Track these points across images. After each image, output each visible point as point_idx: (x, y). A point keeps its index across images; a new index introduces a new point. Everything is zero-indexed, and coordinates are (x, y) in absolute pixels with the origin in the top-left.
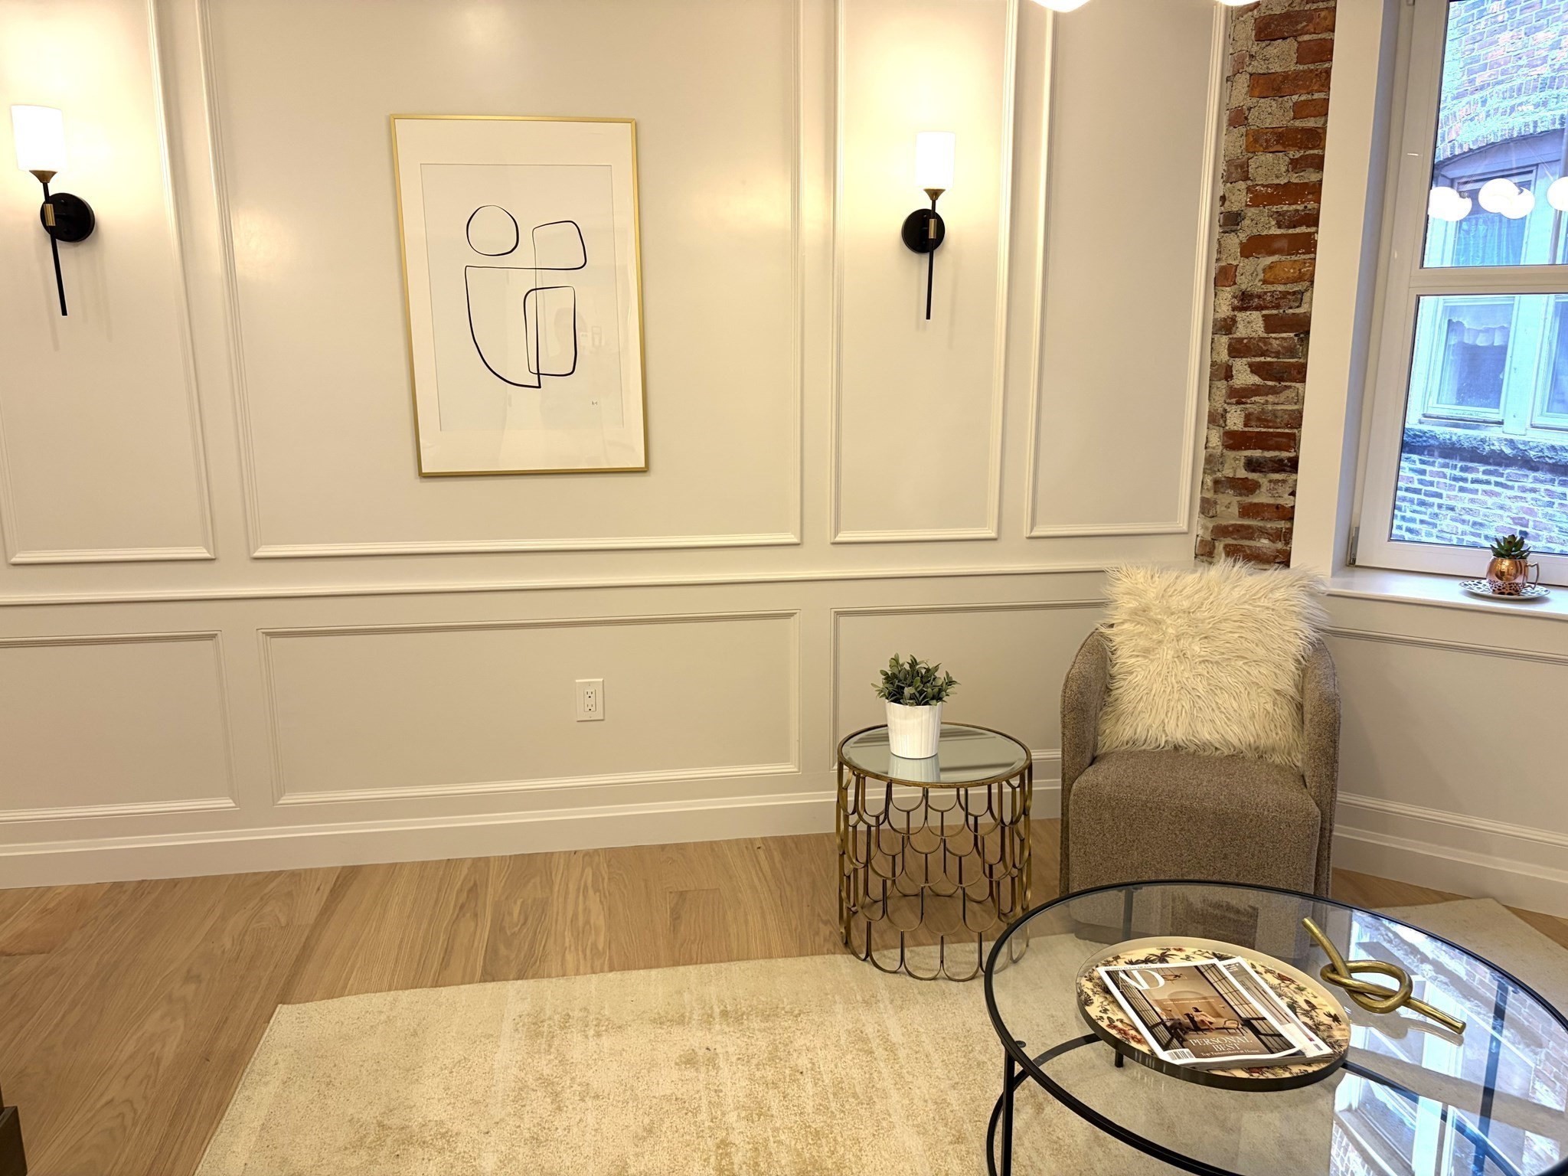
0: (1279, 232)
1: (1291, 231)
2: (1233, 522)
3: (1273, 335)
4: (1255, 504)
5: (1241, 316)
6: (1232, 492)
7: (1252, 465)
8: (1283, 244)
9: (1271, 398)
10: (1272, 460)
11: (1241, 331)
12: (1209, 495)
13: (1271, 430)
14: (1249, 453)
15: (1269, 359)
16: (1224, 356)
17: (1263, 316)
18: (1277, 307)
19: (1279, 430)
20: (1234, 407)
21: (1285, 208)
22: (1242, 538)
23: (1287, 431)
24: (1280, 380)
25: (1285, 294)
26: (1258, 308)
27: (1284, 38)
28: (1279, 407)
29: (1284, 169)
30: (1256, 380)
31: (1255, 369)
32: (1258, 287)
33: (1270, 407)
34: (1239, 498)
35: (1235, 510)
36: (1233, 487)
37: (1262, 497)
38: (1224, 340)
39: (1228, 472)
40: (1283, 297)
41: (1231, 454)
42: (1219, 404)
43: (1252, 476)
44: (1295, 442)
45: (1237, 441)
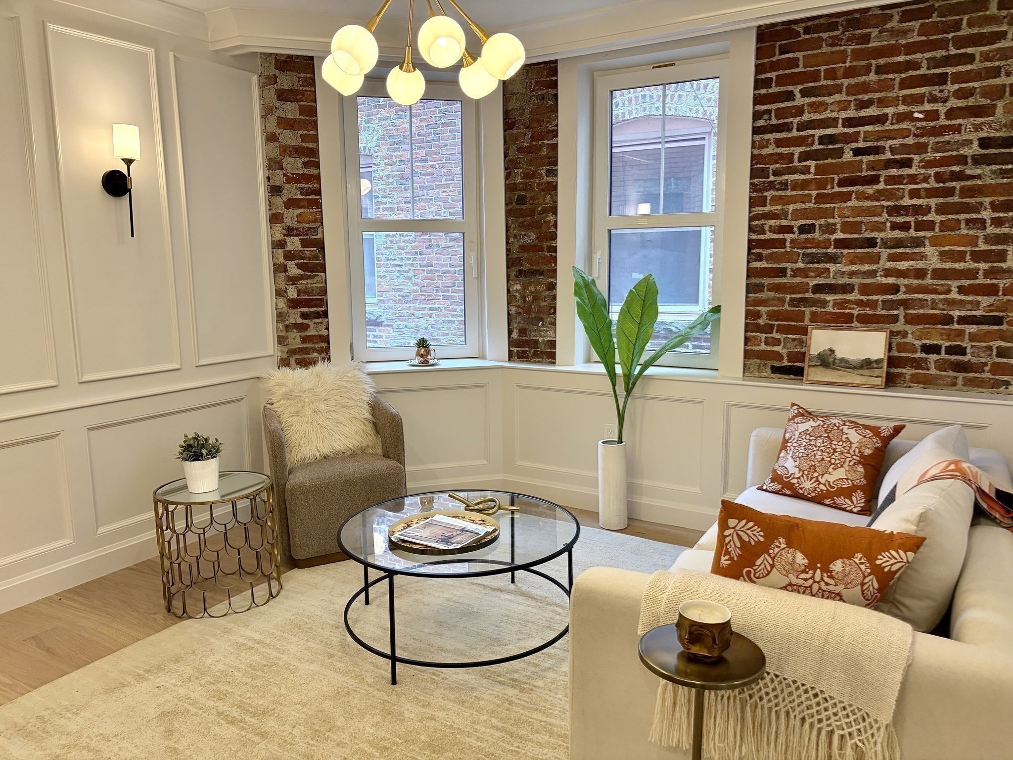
0: (302, 197)
1: (308, 197)
2: (298, 346)
3: (306, 249)
4: (310, 336)
5: (288, 239)
6: (295, 331)
7: (304, 316)
8: (305, 203)
9: (309, 281)
10: (314, 312)
11: (290, 247)
12: (283, 334)
13: (311, 297)
14: (302, 310)
15: (306, 261)
16: (281, 260)
17: (300, 239)
18: (306, 235)
19: (315, 297)
20: (291, 286)
21: (304, 185)
22: (304, 354)
23: (318, 297)
24: (312, 272)
25: (309, 228)
26: (297, 235)
27: (292, 102)
28: (314, 285)
29: (300, 166)
30: (300, 272)
31: (299, 266)
32: (295, 225)
33: (309, 286)
34: (300, 334)
35: (298, 340)
36: (296, 328)
37: (311, 332)
38: (280, 251)
39: (292, 321)
40: (309, 230)
41: (292, 311)
42: (282, 285)
43: (305, 321)
44: (323, 302)
45: (294, 304)
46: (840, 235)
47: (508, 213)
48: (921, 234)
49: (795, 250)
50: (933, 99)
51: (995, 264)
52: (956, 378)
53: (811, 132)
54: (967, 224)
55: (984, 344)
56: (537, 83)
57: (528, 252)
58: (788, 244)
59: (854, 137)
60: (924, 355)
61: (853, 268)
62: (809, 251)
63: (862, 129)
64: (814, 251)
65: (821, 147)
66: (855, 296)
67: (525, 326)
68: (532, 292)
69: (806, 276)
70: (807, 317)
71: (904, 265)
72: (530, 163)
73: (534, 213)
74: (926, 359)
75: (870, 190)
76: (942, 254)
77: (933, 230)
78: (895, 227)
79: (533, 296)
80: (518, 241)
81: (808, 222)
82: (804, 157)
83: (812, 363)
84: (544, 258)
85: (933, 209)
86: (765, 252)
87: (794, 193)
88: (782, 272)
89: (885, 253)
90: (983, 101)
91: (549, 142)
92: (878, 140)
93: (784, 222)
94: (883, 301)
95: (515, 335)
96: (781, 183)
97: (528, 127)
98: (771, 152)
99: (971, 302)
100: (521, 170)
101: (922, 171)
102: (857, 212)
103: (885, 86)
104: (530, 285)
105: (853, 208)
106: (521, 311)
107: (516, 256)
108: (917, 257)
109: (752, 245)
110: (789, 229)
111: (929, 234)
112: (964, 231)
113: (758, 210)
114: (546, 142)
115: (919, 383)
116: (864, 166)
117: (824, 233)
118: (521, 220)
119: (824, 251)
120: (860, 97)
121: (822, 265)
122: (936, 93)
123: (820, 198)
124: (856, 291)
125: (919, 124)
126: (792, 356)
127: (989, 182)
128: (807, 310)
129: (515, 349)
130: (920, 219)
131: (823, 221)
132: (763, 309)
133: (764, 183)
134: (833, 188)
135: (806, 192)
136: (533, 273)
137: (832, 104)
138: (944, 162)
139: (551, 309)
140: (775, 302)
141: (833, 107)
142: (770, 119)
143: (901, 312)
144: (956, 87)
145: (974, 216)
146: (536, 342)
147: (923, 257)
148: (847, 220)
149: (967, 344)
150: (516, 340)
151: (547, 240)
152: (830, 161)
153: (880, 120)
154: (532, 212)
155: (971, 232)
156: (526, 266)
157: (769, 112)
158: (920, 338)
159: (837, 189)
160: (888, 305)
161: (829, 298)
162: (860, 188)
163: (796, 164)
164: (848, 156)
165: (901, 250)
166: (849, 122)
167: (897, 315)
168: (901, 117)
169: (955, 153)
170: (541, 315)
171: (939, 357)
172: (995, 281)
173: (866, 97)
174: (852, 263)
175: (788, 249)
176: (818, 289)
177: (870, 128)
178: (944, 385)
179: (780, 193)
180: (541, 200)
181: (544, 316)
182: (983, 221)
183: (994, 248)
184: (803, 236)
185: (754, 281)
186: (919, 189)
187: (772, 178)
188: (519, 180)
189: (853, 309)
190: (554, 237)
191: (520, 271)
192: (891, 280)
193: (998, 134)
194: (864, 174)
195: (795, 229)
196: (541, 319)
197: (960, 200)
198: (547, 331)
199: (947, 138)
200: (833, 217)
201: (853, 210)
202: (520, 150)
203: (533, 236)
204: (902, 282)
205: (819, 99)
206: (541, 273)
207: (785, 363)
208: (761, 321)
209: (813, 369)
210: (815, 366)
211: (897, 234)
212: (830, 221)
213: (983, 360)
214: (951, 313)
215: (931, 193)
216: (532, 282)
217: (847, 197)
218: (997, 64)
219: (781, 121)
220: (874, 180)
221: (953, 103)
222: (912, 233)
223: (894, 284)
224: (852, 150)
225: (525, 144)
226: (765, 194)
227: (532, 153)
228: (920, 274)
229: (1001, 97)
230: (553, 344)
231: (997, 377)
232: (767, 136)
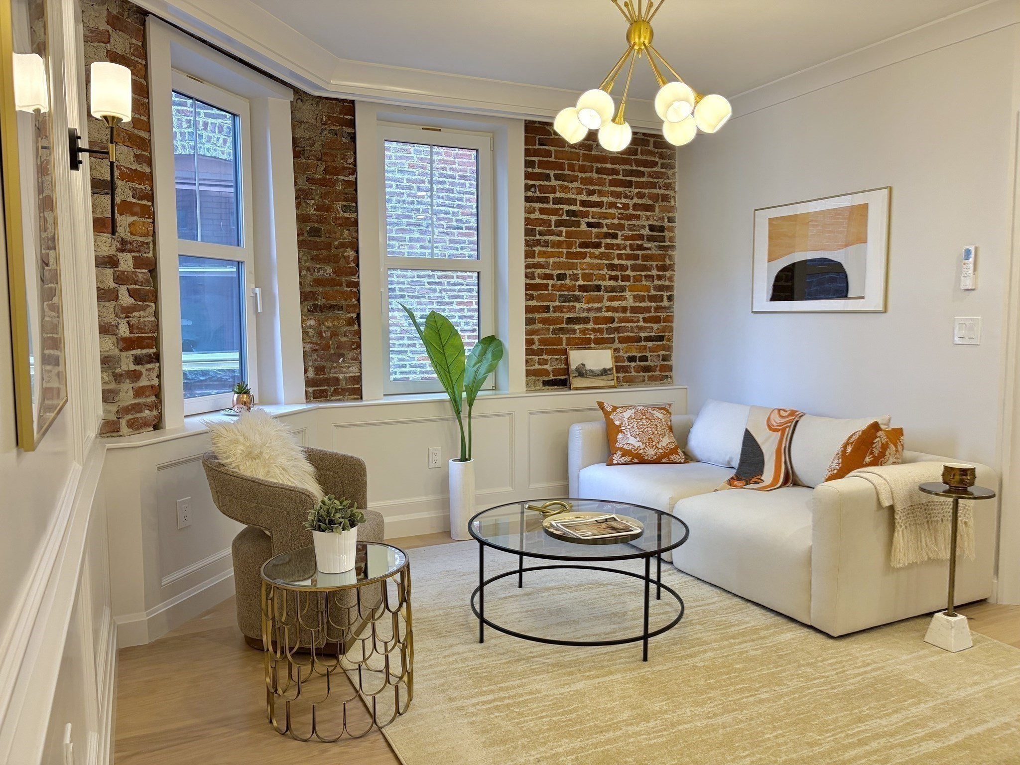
0: (135, 201)
1: (140, 202)
2: (130, 403)
3: (138, 270)
4: (142, 387)
5: (120, 255)
6: (128, 381)
7: (138, 361)
8: (137, 209)
9: (142, 313)
10: (146, 355)
11: (121, 266)
12: (112, 386)
13: (143, 335)
14: (134, 352)
15: (137, 287)
16: (110, 283)
17: (133, 257)
18: (139, 251)
19: (147, 335)
20: (123, 320)
21: (137, 186)
22: (136, 413)
23: (150, 335)
24: (144, 301)
25: (143, 243)
26: (131, 251)
28: (146, 319)
29: (132, 159)
30: (131, 300)
31: (131, 293)
32: (129, 237)
33: (142, 319)
34: (132, 385)
35: (131, 393)
36: (129, 377)
37: (143, 382)
38: (109, 272)
39: (124, 368)
40: (142, 246)
41: (124, 354)
42: (111, 318)
43: (138, 368)
44: (155, 342)
45: (128, 344)
46: (581, 282)
47: (301, 244)
48: (624, 283)
49: (555, 292)
50: (626, 197)
51: (658, 304)
52: (644, 376)
53: (561, 206)
54: (645, 278)
55: (656, 354)
56: (329, 117)
57: (324, 286)
58: (550, 288)
59: (585, 215)
60: (629, 364)
61: (590, 306)
62: (563, 293)
63: (591, 209)
64: (566, 293)
65: (568, 218)
66: (590, 326)
67: (323, 363)
68: (329, 328)
69: (562, 312)
70: (564, 341)
71: (616, 304)
72: (324, 196)
73: (331, 246)
74: (630, 365)
75: (597, 252)
76: (634, 296)
77: (629, 281)
78: (612, 278)
79: (332, 332)
80: (311, 274)
81: (562, 272)
82: (559, 223)
83: (574, 375)
84: (343, 292)
85: (629, 268)
86: (535, 293)
87: (553, 250)
88: (547, 309)
89: (606, 295)
90: (650, 202)
91: (345, 178)
92: (599, 218)
93: (548, 271)
94: (607, 329)
95: (311, 374)
96: (544, 241)
97: (320, 160)
98: (537, 217)
99: (648, 327)
100: (313, 202)
101: (623, 242)
102: (592, 266)
103: (601, 183)
104: (327, 321)
105: (589, 264)
106: (317, 347)
107: (309, 290)
108: (623, 299)
109: (528, 287)
110: (549, 277)
111: (628, 284)
112: (644, 283)
113: (530, 261)
114: (342, 178)
115: (627, 382)
116: (593, 235)
117: (572, 280)
118: (315, 252)
119: (572, 293)
120: (588, 187)
121: (571, 304)
122: (627, 192)
123: (570, 255)
124: (591, 322)
125: (620, 211)
126: (556, 372)
127: (655, 252)
128: (564, 337)
129: (311, 389)
130: (623, 273)
131: (570, 272)
132: (536, 338)
133: (533, 240)
134: (576, 248)
135: (561, 250)
136: (331, 307)
137: (572, 188)
138: (633, 238)
139: (353, 344)
140: (543, 332)
141: (574, 191)
142: (535, 192)
143: (615, 335)
144: (637, 190)
145: (649, 273)
146: (337, 379)
147: (625, 299)
148: (585, 271)
149: (648, 354)
150: (313, 379)
151: (346, 275)
152: (573, 229)
153: (599, 205)
154: (328, 246)
155: (647, 283)
156: (321, 301)
157: (534, 186)
158: (627, 352)
159: (578, 250)
160: (610, 331)
161: (577, 327)
162: (592, 250)
163: (553, 228)
164: (584, 227)
165: (614, 294)
166: (584, 203)
167: (614, 337)
168: (612, 205)
169: (638, 233)
170: (342, 351)
171: (635, 364)
172: (659, 314)
173: (592, 188)
174: (589, 302)
175: (550, 292)
176: (570, 321)
177: (594, 209)
178: (639, 382)
179: (544, 249)
180: (338, 235)
181: (345, 352)
182: (652, 276)
183: (658, 293)
184: (560, 282)
185: (530, 315)
186: (622, 254)
187: (538, 237)
188: (311, 212)
189: (591, 334)
190: (355, 271)
191: (315, 306)
192: (609, 314)
193: (657, 224)
194: (593, 241)
195: (555, 277)
196: (342, 355)
197: (642, 263)
198: (349, 367)
199: (634, 222)
200: (577, 269)
201: (588, 265)
202: (310, 180)
203: (329, 270)
204: (616, 315)
205: (566, 183)
206: (340, 308)
207: (552, 377)
208: (535, 347)
209: (575, 379)
210: (575, 376)
211: (612, 283)
212: (575, 272)
213: (656, 364)
214: (641, 335)
215: (629, 257)
216: (329, 317)
217: (583, 256)
218: (655, 180)
219: (542, 195)
220: (598, 245)
221: (636, 200)
222: (620, 283)
223: (611, 317)
224: (586, 223)
225: (317, 176)
226: (534, 249)
227: (326, 186)
228: (624, 309)
229: (657, 201)
230: (358, 379)
231: (663, 374)
232: (534, 205)
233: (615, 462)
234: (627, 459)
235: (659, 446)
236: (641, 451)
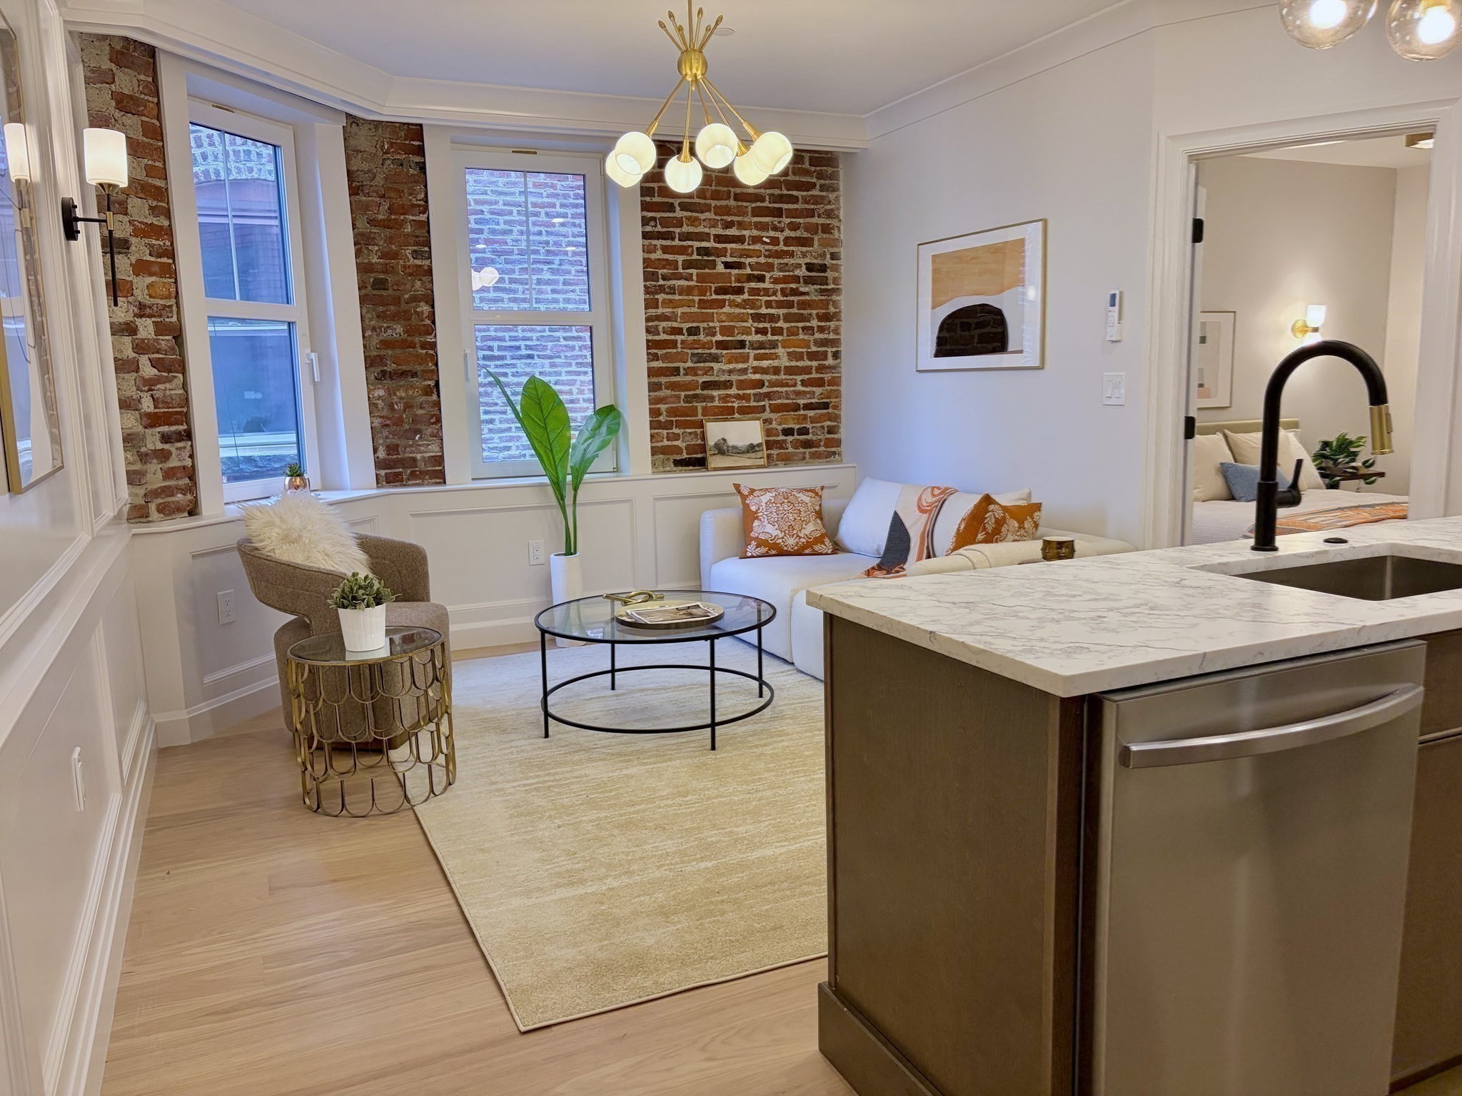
0: (153, 259)
1: (159, 260)
2: (159, 485)
3: (160, 337)
4: (172, 468)
5: (138, 321)
6: (155, 461)
7: (166, 438)
8: (155, 269)
9: (168, 385)
10: (175, 432)
11: (142, 334)
12: (138, 467)
13: (171, 410)
14: (161, 429)
15: (161, 356)
16: (129, 353)
17: (153, 322)
18: (160, 316)
19: (175, 410)
20: (146, 394)
21: (154, 242)
22: (168, 496)
23: (179, 410)
24: (170, 371)
25: (165, 307)
26: (150, 316)
27: (133, 114)
28: (173, 392)
29: (147, 212)
30: (155, 371)
31: (154, 363)
32: (148, 301)
33: (168, 392)
34: (160, 466)
35: (160, 475)
36: (156, 457)
37: (174, 463)
38: (127, 340)
39: (151, 446)
40: (164, 309)
41: (149, 431)
42: (132, 392)
43: (166, 446)
44: (186, 417)
45: (153, 420)
46: (719, 337)
47: (363, 300)
48: (775, 338)
49: (685, 350)
50: (775, 229)
51: (821, 362)
52: (804, 453)
53: (690, 243)
54: (803, 331)
55: (819, 425)
56: (392, 145)
57: (393, 348)
58: (679, 345)
59: (722, 253)
60: (784, 438)
61: (731, 366)
62: (696, 351)
63: (729, 246)
64: (700, 351)
65: (700, 258)
66: (733, 391)
67: (396, 441)
68: (401, 398)
69: (696, 375)
70: (700, 411)
71: (765, 364)
72: (390, 240)
73: (400, 301)
74: (786, 440)
75: (739, 299)
76: (789, 354)
77: (782, 335)
78: (758, 331)
79: (405, 403)
80: (378, 335)
81: (695, 325)
82: (688, 265)
83: (712, 453)
84: (418, 356)
85: (782, 318)
86: (660, 352)
87: (681, 297)
88: (676, 371)
89: (752, 353)
90: (806, 235)
91: (414, 218)
92: (740, 257)
93: (675, 325)
94: (754, 395)
95: (382, 454)
96: (669, 287)
97: (383, 196)
98: (659, 257)
99: (809, 392)
100: (376, 248)
101: (772, 286)
102: (731, 317)
103: (742, 212)
104: (398, 390)
105: (728, 315)
106: (388, 422)
107: (375, 353)
108: (774, 357)
109: (650, 345)
110: (678, 331)
111: (780, 338)
112: (801, 336)
113: (652, 312)
114: (411, 217)
115: (782, 460)
116: (733, 278)
117: (707, 335)
118: (381, 309)
119: (708, 351)
120: (725, 218)
121: (707, 364)
122: (776, 223)
123: (702, 304)
124: (734, 386)
125: (767, 247)
126: (690, 449)
127: (814, 298)
128: (700, 406)
129: (383, 472)
130: (773, 325)
131: (705, 325)
132: (663, 407)
133: (655, 286)
134: (711, 295)
135: (691, 297)
136: (403, 374)
137: (704, 220)
138: (785, 280)
139: (432, 418)
140: (673, 399)
141: (705, 224)
142: (656, 226)
143: (766, 403)
144: (789, 220)
145: (808, 324)
146: (414, 459)
147: (777, 357)
148: (723, 324)
149: (809, 426)
150: (384, 460)
151: (420, 334)
152: (707, 271)
153: (740, 239)
154: (397, 301)
155: (806, 337)
156: (391, 367)
157: (654, 219)
158: (780, 424)
159: (714, 297)
160: (759, 397)
161: (715, 393)
162: (732, 297)
163: (680, 270)
164: (720, 268)
165: (763, 351)
166: (719, 238)
167: (764, 406)
168: (756, 240)
169: (791, 273)
170: (418, 426)
171: (793, 438)
172: (822, 376)
173: (729, 219)
174: (730, 362)
175: (679, 350)
176: (706, 385)
177: (733, 246)
178: (798, 460)
179: (670, 297)
180: (408, 286)
181: (423, 427)
182: (812, 328)
183: (820, 349)
184: (691, 338)
185: (655, 380)
186: (771, 301)
187: (661, 282)
188: (375, 260)
189: (734, 402)
190: (431, 330)
191: (384, 373)
192: (757, 376)
193: (816, 261)
194: (733, 285)
195: (685, 331)
196: (419, 431)
197: (797, 311)
198: (428, 445)
199: (785, 261)
200: (713, 321)
201: (728, 316)
202: (372, 222)
203: (399, 329)
204: (766, 377)
205: (695, 214)
206: (414, 375)
207: (685, 456)
208: (662, 418)
209: (714, 457)
210: (714, 454)
211: (759, 337)
212: (711, 324)
213: (819, 437)
214: (798, 401)
215: (780, 305)
216: (401, 386)
217: (721, 304)
218: (812, 207)
219: (664, 230)
220: (740, 291)
221: (787, 233)
222: (770, 337)
223: (760, 380)
224: (722, 262)
225: (380, 217)
226: (656, 297)
227: (391, 228)
228: (776, 371)
229: (816, 233)
230: (440, 460)
231: (828, 449)
232: (654, 242)
233: (749, 554)
234: (763, 550)
235: (802, 535)
236: (780, 541)
